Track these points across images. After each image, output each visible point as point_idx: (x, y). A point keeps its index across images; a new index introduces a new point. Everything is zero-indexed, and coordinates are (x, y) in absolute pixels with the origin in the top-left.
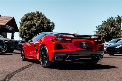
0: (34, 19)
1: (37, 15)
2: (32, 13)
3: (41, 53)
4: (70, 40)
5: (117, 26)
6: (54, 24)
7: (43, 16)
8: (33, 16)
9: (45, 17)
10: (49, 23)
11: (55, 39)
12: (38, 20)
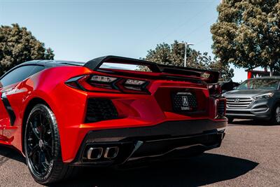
0: (8, 38)
1: (14, 31)
2: (3, 27)
3: (30, 129)
4: (141, 82)
5: (175, 60)
6: (53, 53)
7: (27, 34)
8: (6, 33)
9: (32, 38)
10: (41, 49)
11: (88, 80)
12: (17, 42)
